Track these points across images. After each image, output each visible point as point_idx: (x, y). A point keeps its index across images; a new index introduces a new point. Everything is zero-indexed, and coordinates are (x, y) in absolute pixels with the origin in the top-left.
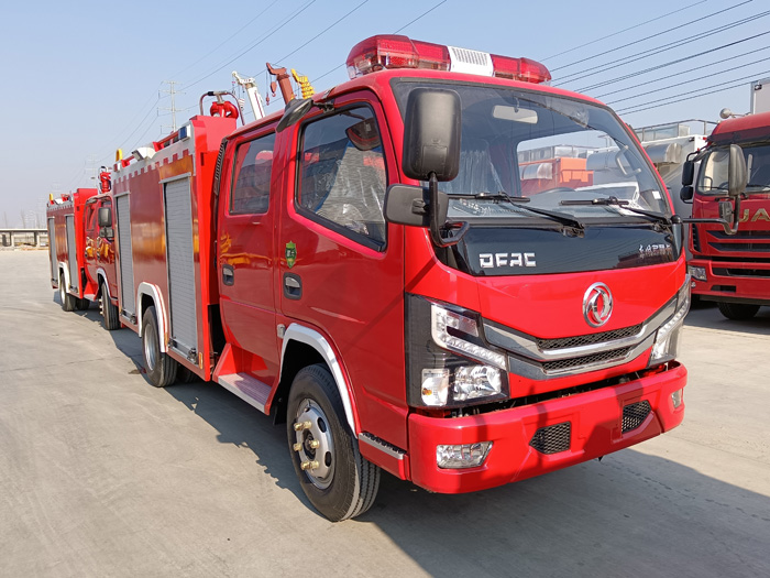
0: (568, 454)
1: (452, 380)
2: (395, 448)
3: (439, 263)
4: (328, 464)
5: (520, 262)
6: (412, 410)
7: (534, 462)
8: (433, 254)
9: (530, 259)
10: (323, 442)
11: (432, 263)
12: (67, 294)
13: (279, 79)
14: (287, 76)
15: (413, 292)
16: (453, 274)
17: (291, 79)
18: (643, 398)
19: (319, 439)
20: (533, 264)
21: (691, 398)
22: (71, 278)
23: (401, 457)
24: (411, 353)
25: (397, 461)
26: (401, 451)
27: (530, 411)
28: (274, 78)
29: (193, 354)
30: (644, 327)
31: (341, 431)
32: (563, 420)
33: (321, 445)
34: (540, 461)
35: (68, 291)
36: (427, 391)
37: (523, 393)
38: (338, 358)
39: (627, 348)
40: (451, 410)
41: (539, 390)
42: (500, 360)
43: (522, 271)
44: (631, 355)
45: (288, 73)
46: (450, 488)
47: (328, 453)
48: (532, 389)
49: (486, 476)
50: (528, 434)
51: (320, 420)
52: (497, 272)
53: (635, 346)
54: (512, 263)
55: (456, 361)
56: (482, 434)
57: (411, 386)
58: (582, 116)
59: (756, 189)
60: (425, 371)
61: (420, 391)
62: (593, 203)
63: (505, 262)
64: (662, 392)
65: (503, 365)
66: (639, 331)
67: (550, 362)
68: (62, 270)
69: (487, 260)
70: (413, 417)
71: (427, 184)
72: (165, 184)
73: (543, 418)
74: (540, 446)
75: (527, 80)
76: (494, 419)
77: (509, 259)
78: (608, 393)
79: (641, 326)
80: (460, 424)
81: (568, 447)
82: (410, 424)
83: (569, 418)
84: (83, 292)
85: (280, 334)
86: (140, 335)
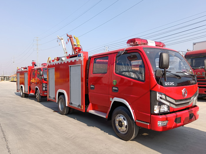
0: (180, 124)
1: (160, 108)
2: (147, 123)
3: (158, 84)
4: (126, 128)
5: (171, 84)
6: (151, 114)
7: (175, 125)
8: (157, 83)
9: (173, 84)
10: (125, 123)
11: (156, 84)
12: (23, 93)
13: (70, 38)
14: (72, 37)
16: (159, 86)
17: (73, 38)
18: (192, 113)
19: (124, 122)
20: (174, 84)
21: (199, 113)
22: (25, 89)
23: (148, 124)
24: (151, 102)
25: (148, 125)
26: (148, 123)
27: (174, 114)
28: (69, 38)
29: (79, 106)
30: (192, 98)
31: (131, 121)
33: (124, 124)
34: (176, 125)
35: (24, 92)
36: (155, 110)
37: (172, 111)
38: (130, 105)
39: (189, 102)
40: (160, 114)
41: (175, 110)
42: (168, 104)
43: (172, 86)
44: (190, 103)
45: (72, 36)
46: (160, 130)
47: (126, 125)
48: (173, 110)
49: (167, 128)
50: (174, 119)
51: (123, 118)
52: (168, 86)
53: (190, 102)
54: (170, 84)
55: (161, 104)
56: (167, 119)
57: (152, 109)
59: (197, 68)
60: (155, 106)
62: (181, 72)
63: (169, 84)
64: (195, 112)
65: (169, 105)
66: (191, 98)
67: (176, 105)
68: (22, 87)
69: (166, 84)
71: (163, 70)
72: (70, 67)
73: (177, 116)
74: (176, 121)
75: (161, 46)
76: (168, 116)
77: (170, 83)
78: (187, 111)
79: (191, 97)
80: (161, 117)
81: (181, 122)
82: (151, 117)
83: (181, 116)
84: (29, 92)
85: (111, 100)
86: (57, 102)
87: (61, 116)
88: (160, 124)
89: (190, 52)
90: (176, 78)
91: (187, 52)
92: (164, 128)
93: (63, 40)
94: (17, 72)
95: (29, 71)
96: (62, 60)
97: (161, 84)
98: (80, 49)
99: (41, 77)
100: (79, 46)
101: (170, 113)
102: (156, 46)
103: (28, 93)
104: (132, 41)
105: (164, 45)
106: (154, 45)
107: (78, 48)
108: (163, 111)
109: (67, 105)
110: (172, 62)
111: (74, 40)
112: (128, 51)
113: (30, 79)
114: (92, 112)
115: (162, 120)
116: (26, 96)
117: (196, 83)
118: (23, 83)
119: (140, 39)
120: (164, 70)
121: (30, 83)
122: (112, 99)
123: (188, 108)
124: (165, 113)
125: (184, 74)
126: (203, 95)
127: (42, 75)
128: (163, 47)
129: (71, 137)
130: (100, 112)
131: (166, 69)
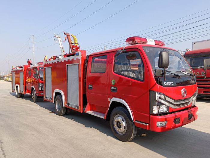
0: (179, 124)
1: (159, 108)
2: (145, 123)
3: (157, 84)
4: (124, 129)
5: (171, 84)
6: (150, 115)
7: (174, 126)
8: (156, 82)
9: (173, 83)
10: (124, 124)
11: (156, 84)
12: (18, 93)
13: (67, 36)
14: (69, 35)
15: (152, 90)
16: (158, 86)
18: (191, 113)
19: (122, 123)
20: (173, 84)
21: (198, 113)
22: (21, 89)
23: (147, 125)
24: (150, 102)
27: (173, 115)
28: (66, 36)
29: (77, 106)
31: (129, 121)
32: (179, 117)
33: (123, 124)
34: (175, 125)
35: (19, 92)
36: (154, 111)
37: (171, 111)
38: (128, 105)
39: (188, 102)
40: (159, 114)
41: (174, 111)
42: (167, 104)
43: (171, 86)
44: (189, 104)
46: (159, 131)
47: (125, 126)
49: (166, 128)
50: (173, 119)
51: (122, 119)
52: (167, 86)
54: (170, 84)
55: (160, 104)
56: (166, 119)
57: (151, 109)
58: (173, 53)
60: (154, 106)
61: (153, 110)
62: (181, 72)
63: (168, 84)
64: (194, 112)
65: (168, 105)
66: (190, 99)
67: (176, 105)
68: (17, 87)
69: (165, 83)
70: (151, 116)
72: (67, 66)
73: (176, 116)
74: (175, 122)
75: (160, 45)
76: (168, 116)
77: (169, 83)
78: (186, 111)
79: (190, 97)
80: (160, 117)
81: (180, 123)
82: (150, 117)
83: (180, 117)
84: (25, 92)
85: (109, 100)
86: (54, 103)
87: (57, 117)
88: (159, 124)
89: (190, 52)
90: (176, 78)
91: (186, 51)
92: (163, 129)
93: (60, 38)
94: (12, 71)
95: (25, 70)
96: (59, 59)
97: (161, 84)
98: (77, 47)
99: (37, 77)
100: (77, 44)
101: (169, 113)
102: (155, 44)
103: (23, 93)
104: (131, 40)
105: (163, 44)
106: (153, 43)
107: (76, 46)
108: (162, 111)
109: (64, 106)
110: (171, 61)
111: (72, 38)
112: (127, 50)
113: (25, 78)
114: (90, 112)
115: (161, 120)
116: (21, 96)
117: (195, 83)
118: (18, 83)
119: (139, 37)
120: (164, 69)
121: (25, 83)
122: (111, 99)
123: (187, 109)
124: (164, 114)
125: (183, 73)
126: (201, 96)
127: (38, 75)
128: (162, 46)
129: (68, 139)
130: (97, 112)
131: (166, 68)
